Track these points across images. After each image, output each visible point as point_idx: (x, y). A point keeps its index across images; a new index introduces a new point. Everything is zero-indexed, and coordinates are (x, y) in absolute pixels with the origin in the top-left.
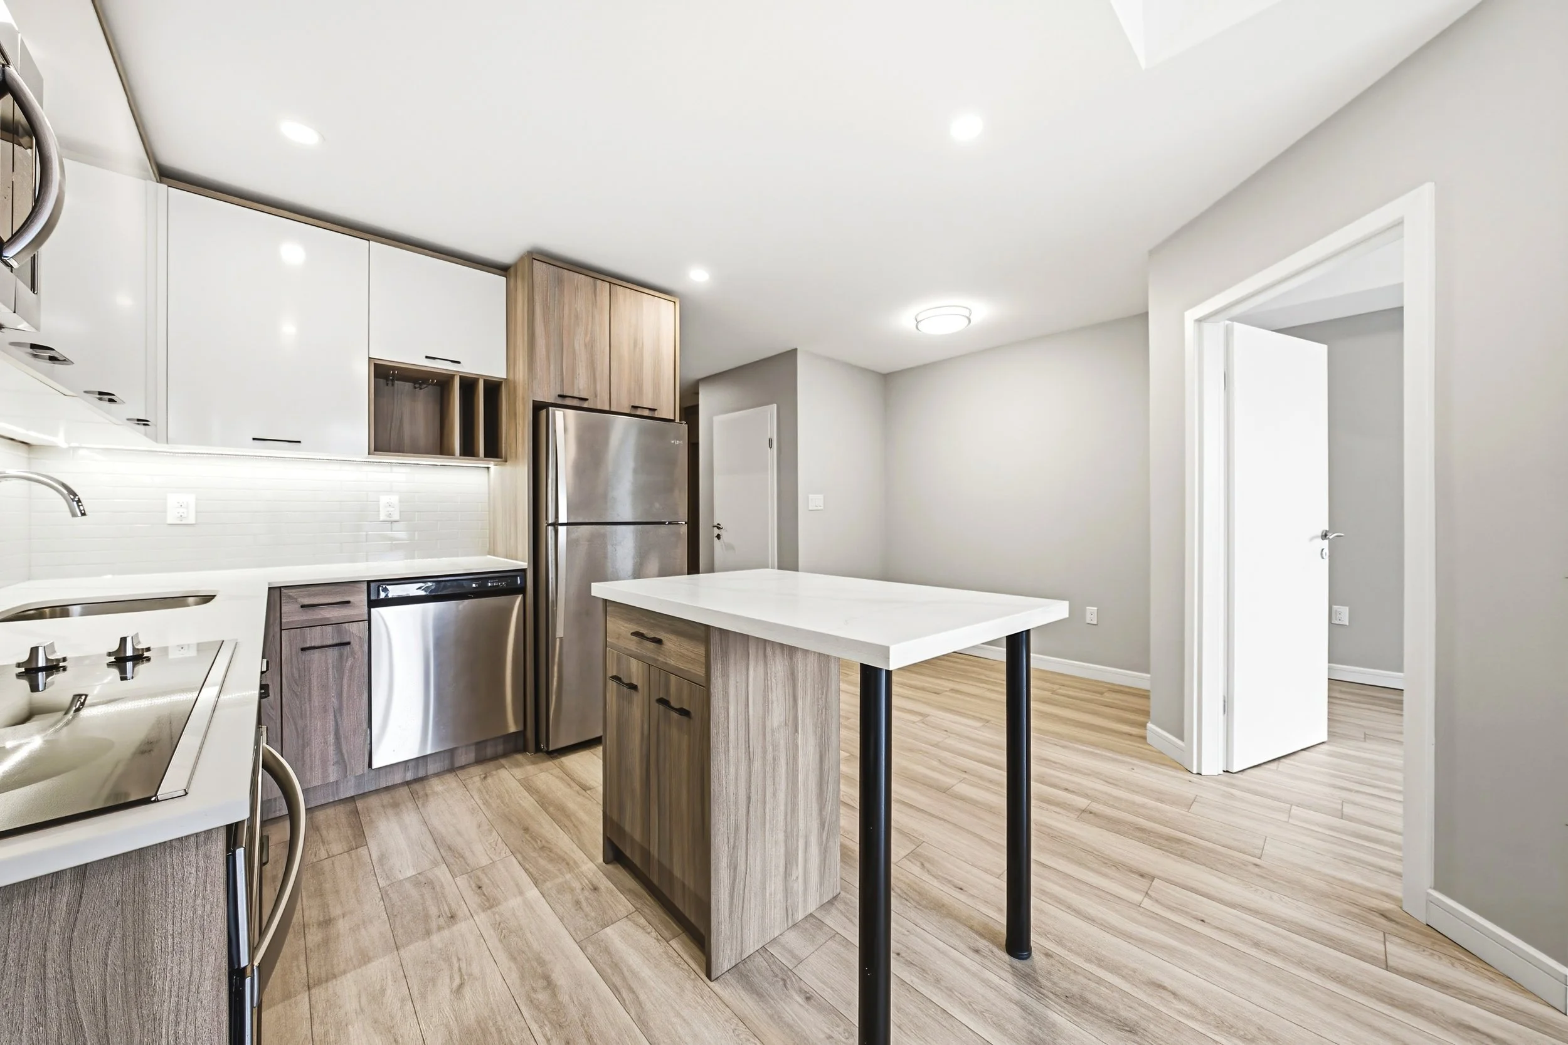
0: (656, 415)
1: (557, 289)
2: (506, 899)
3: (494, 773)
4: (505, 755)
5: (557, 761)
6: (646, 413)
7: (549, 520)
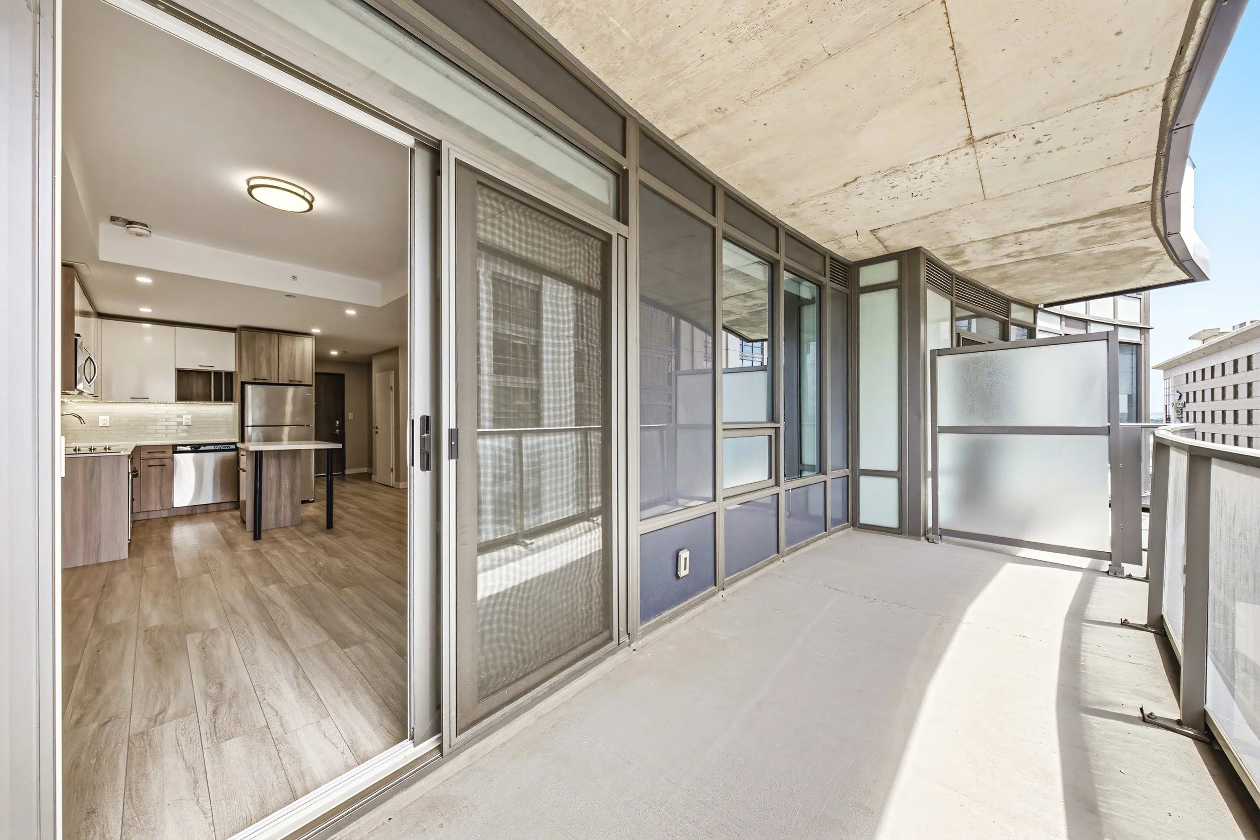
0: (301, 383)
1: (252, 340)
6: (296, 383)
7: (246, 425)
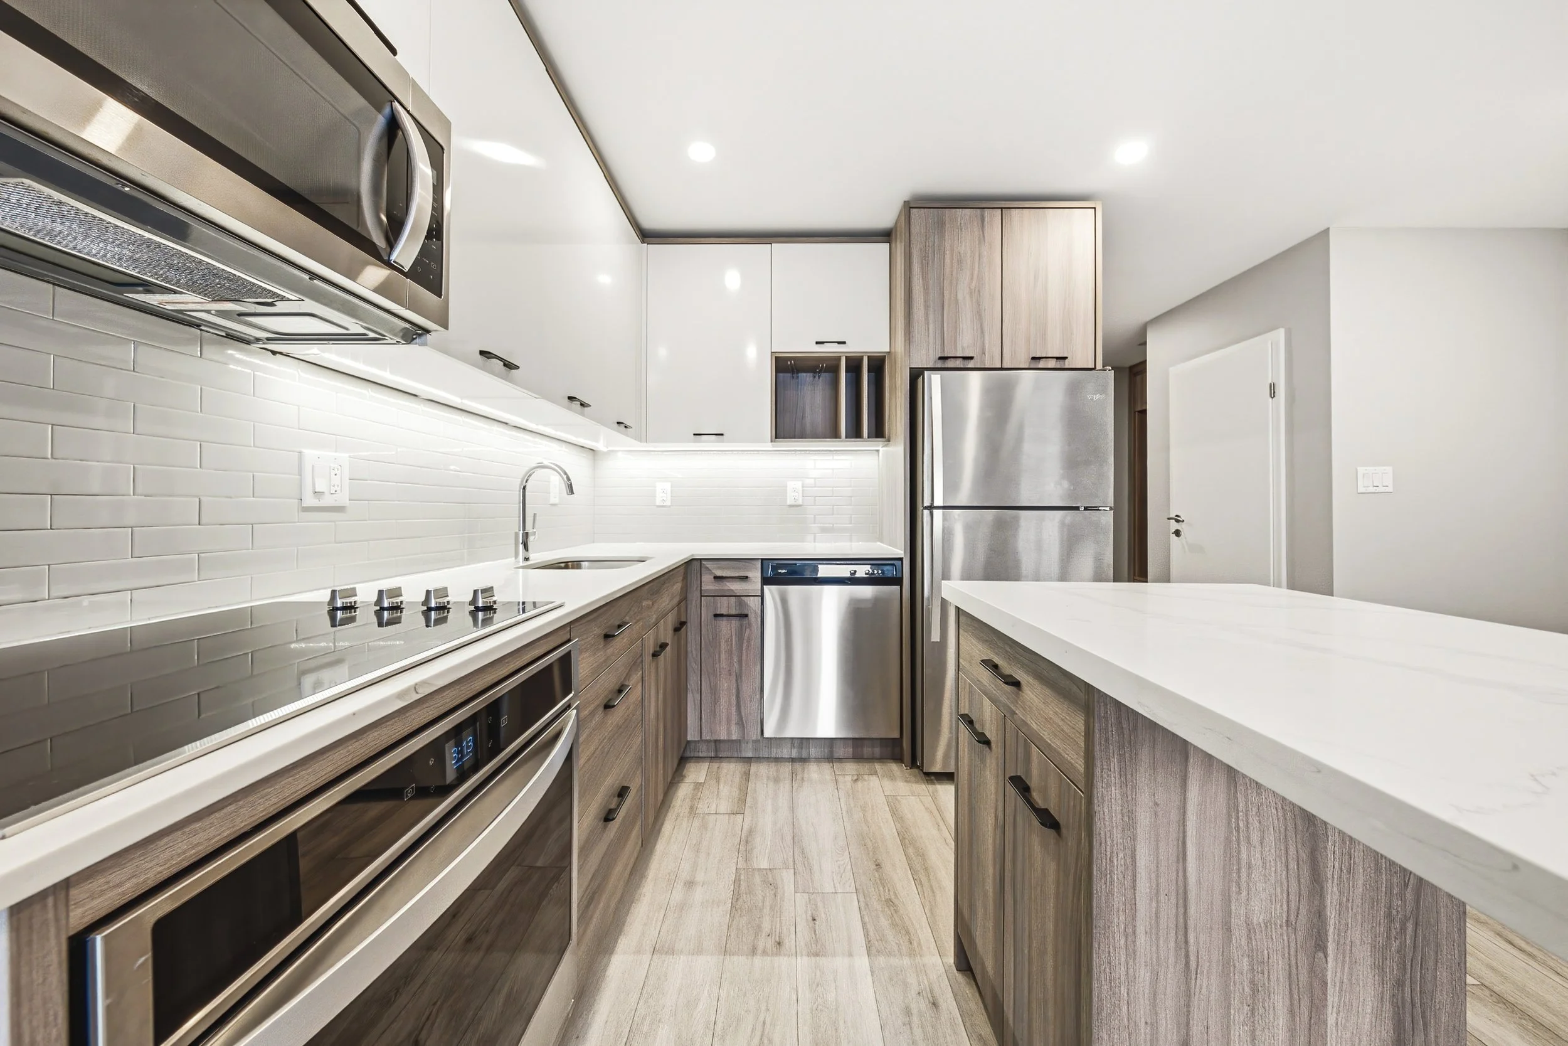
0: (1067, 364)
1: (936, 236)
2: (834, 955)
3: (866, 777)
4: (882, 759)
5: (931, 787)
6: (1052, 364)
7: (921, 505)
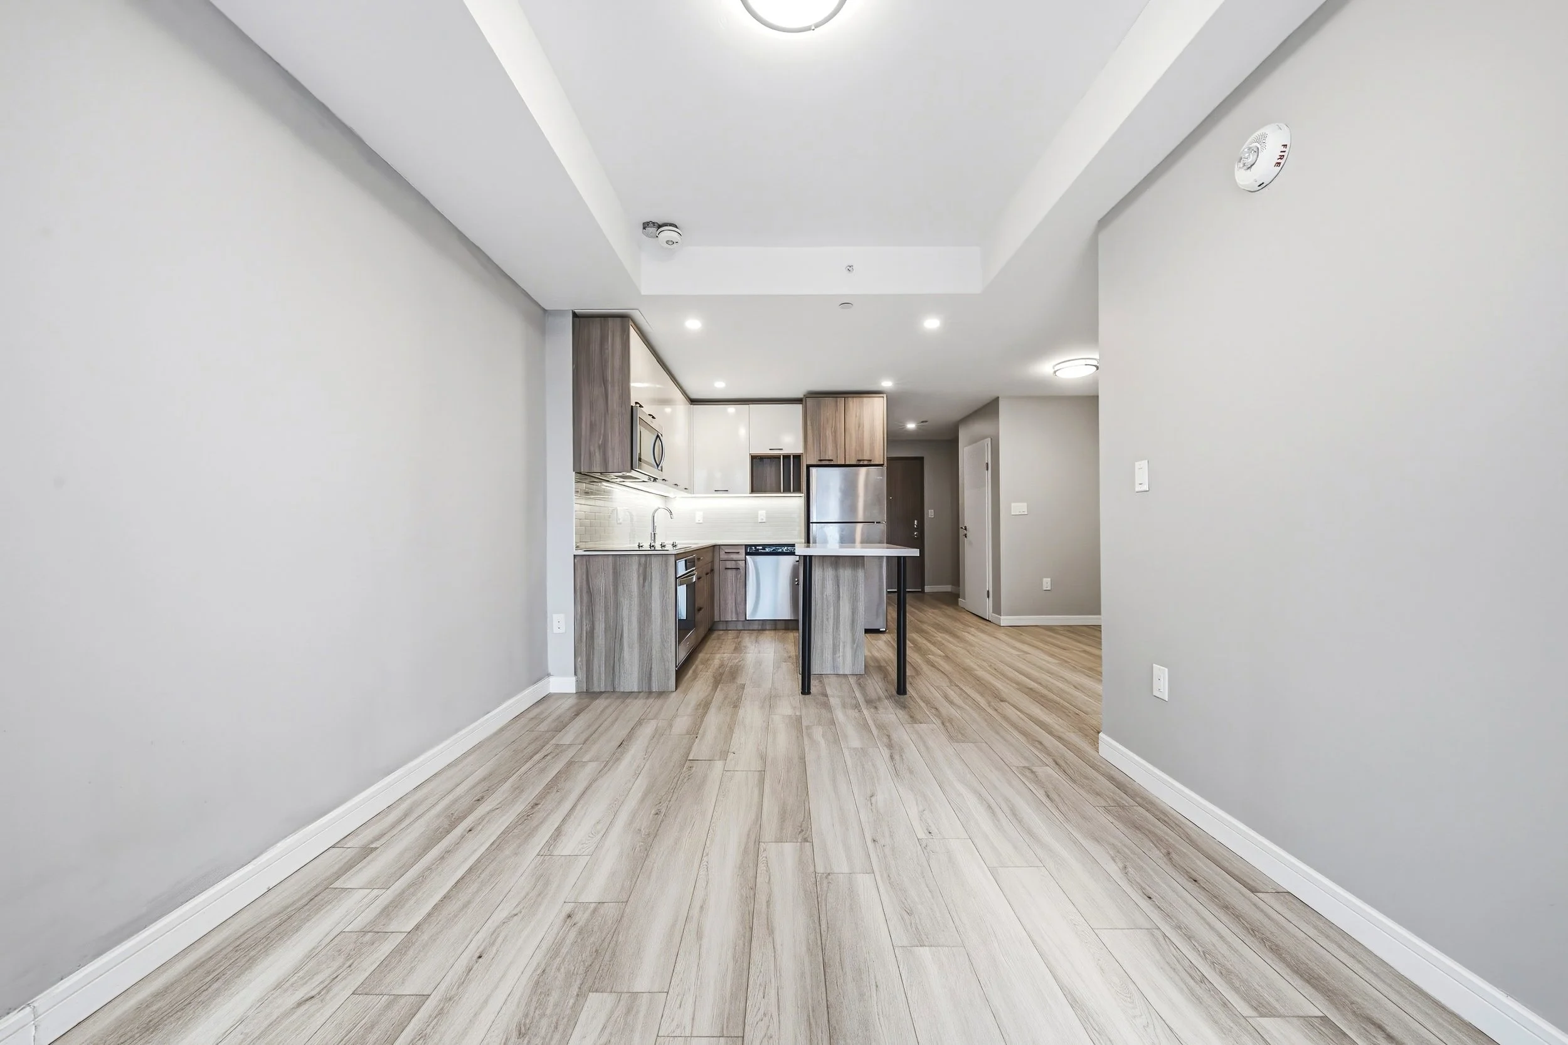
0: (872, 463)
1: (820, 403)
6: (865, 463)
7: (811, 521)
